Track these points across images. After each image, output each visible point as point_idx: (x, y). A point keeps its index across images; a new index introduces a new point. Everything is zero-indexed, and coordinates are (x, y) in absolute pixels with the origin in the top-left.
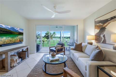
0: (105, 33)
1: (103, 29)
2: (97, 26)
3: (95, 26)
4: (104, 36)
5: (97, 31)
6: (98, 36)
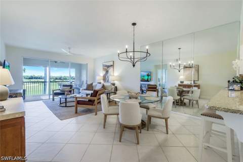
1: (107, 72)
4: (108, 77)
5: (104, 72)
6: (105, 77)
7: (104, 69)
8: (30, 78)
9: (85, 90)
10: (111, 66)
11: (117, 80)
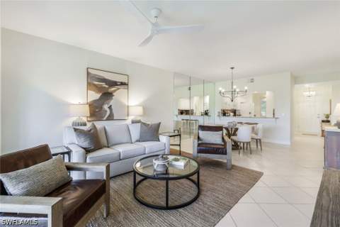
0: (112, 102)
1: (107, 95)
2: (95, 85)
3: (88, 84)
4: (110, 107)
6: (97, 108)
7: (90, 85)
10: (123, 84)
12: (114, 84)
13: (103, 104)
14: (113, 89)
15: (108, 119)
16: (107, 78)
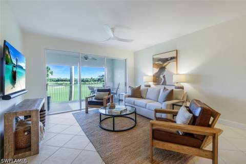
0: (165, 73)
1: (162, 69)
2: (156, 64)
3: (153, 64)
4: (164, 77)
6: (157, 77)
7: (155, 65)
8: (57, 81)
9: (129, 96)
10: (172, 58)
11: (187, 82)
12: (166, 60)
13: (160, 75)
14: (166, 64)
15: (162, 84)
16: (162, 58)
